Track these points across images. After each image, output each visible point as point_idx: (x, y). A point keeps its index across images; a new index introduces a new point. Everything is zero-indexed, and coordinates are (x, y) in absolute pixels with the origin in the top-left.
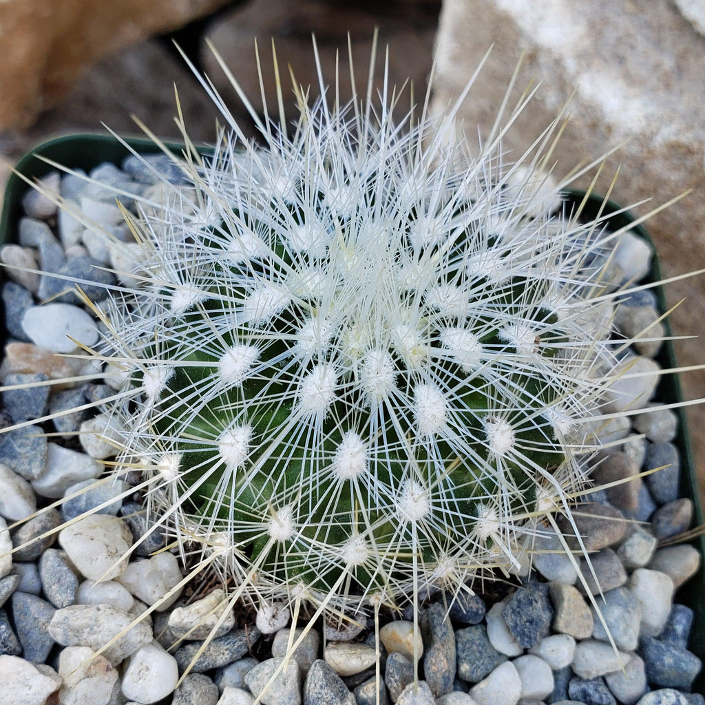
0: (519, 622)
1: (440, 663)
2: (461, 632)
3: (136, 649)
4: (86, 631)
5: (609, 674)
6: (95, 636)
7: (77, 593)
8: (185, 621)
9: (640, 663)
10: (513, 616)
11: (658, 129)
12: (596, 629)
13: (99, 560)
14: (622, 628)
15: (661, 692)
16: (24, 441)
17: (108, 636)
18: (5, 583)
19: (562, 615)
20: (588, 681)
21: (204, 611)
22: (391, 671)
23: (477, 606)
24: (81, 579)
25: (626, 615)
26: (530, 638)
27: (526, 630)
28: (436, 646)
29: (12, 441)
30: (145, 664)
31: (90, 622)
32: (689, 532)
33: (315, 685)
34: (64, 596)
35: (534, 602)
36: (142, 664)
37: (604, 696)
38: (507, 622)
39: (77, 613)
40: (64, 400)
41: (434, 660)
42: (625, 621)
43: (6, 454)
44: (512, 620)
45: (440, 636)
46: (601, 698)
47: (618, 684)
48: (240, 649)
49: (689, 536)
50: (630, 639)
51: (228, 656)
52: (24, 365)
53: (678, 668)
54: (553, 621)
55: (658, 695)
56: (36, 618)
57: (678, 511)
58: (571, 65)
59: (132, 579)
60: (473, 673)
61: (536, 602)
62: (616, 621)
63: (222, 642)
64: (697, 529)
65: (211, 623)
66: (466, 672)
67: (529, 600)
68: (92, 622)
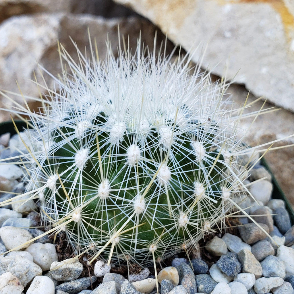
0: (225, 265)
1: (188, 283)
2: (198, 276)
4: (9, 265)
5: (274, 289)
6: (13, 268)
9: (289, 284)
10: (222, 264)
11: (256, 133)
12: (264, 271)
13: (17, 237)
14: (276, 267)
17: (20, 267)
19: (246, 262)
22: (164, 287)
23: (204, 264)
25: (277, 262)
26: (232, 269)
27: (229, 267)
28: (185, 276)
30: (37, 281)
31: (11, 260)
33: (125, 287)
35: (231, 257)
36: (36, 282)
38: (219, 266)
42: (277, 264)
45: (187, 272)
48: (86, 282)
51: (80, 284)
59: (33, 250)
61: (232, 257)
62: (273, 265)
65: (71, 268)
66: (202, 289)
67: (229, 257)
68: (13, 260)
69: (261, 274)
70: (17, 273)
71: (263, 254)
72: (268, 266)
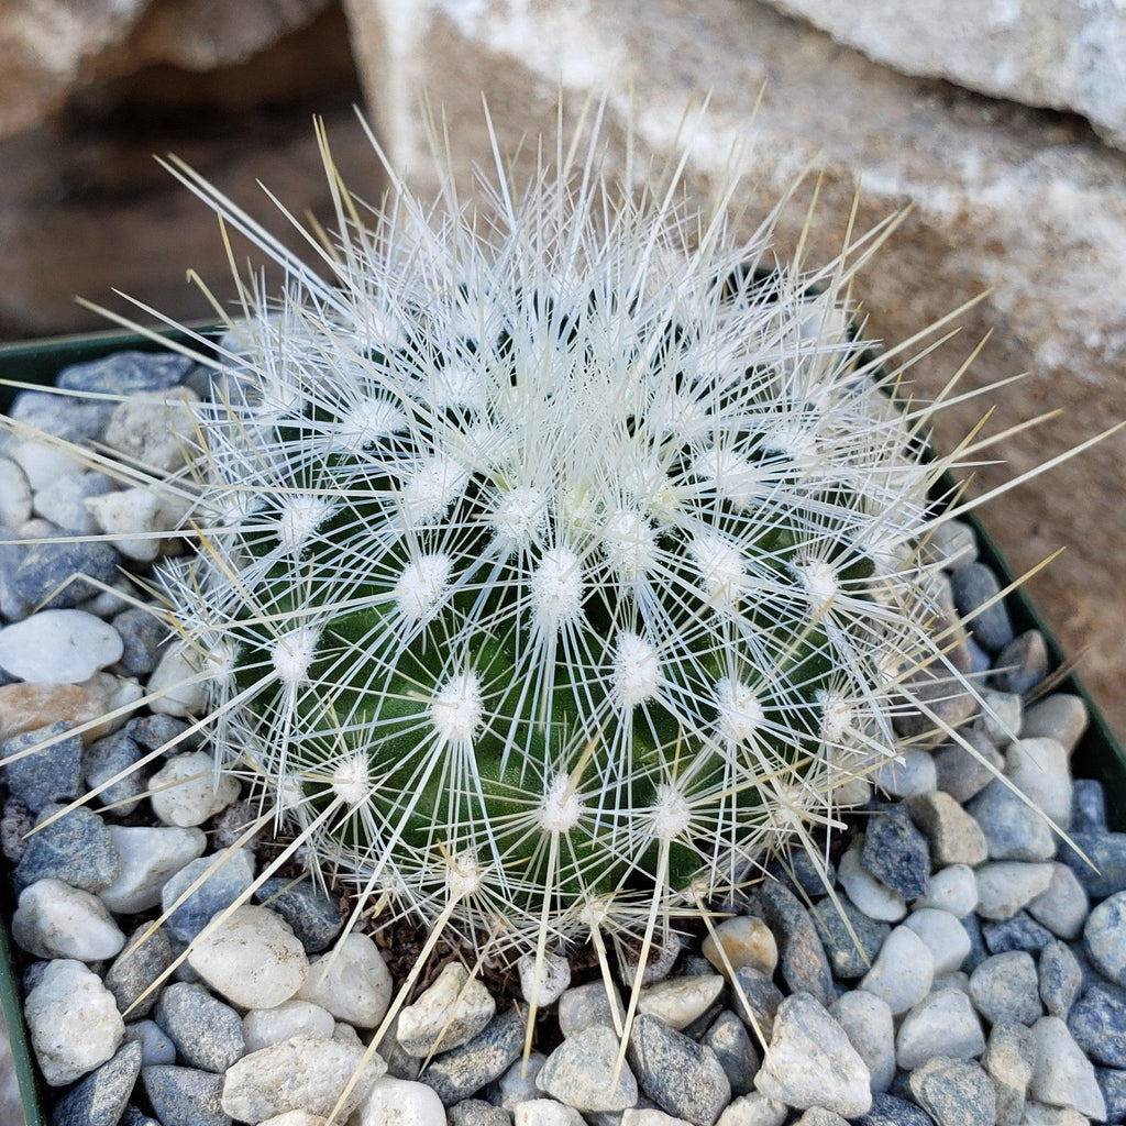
0: (890, 866)
1: (807, 961)
2: (816, 910)
3: (369, 1087)
4: (284, 1086)
5: (1033, 901)
6: (302, 1089)
7: (244, 1034)
8: (424, 1024)
9: (1066, 871)
10: (880, 861)
11: (776, 161)
12: (992, 844)
13: (266, 973)
14: (1026, 829)
15: (1112, 900)
16: (64, 835)
17: (322, 1081)
18: (127, 1056)
19: (945, 837)
20: (1007, 921)
21: (446, 1000)
24: (243, 1013)
27: (905, 873)
28: (794, 938)
29: (44, 842)
30: (390, 1108)
31: (287, 1069)
32: (1054, 675)
33: (654, 1050)
34: (227, 1046)
35: (898, 830)
36: (385, 1109)
37: (1036, 935)
38: (874, 871)
39: (264, 1061)
40: (103, 754)
41: (797, 960)
42: (1026, 818)
43: (42, 863)
44: (881, 866)
45: (793, 922)
46: (1034, 939)
47: (1052, 910)
49: (1055, 680)
50: (1043, 839)
51: (503, 1057)
52: (28, 717)
53: (1118, 860)
54: (933, 850)
55: (1112, 905)
56: (191, 1098)
57: (1027, 650)
58: (624, 104)
59: (320, 986)
60: (856, 960)
61: (902, 829)
62: (1015, 822)
63: (484, 1042)
64: (1062, 667)
65: (463, 1015)
66: (845, 964)
67: (891, 830)
68: (292, 1068)
69: (983, 857)
70: (318, 1101)
71: (976, 783)
72: (1001, 826)
